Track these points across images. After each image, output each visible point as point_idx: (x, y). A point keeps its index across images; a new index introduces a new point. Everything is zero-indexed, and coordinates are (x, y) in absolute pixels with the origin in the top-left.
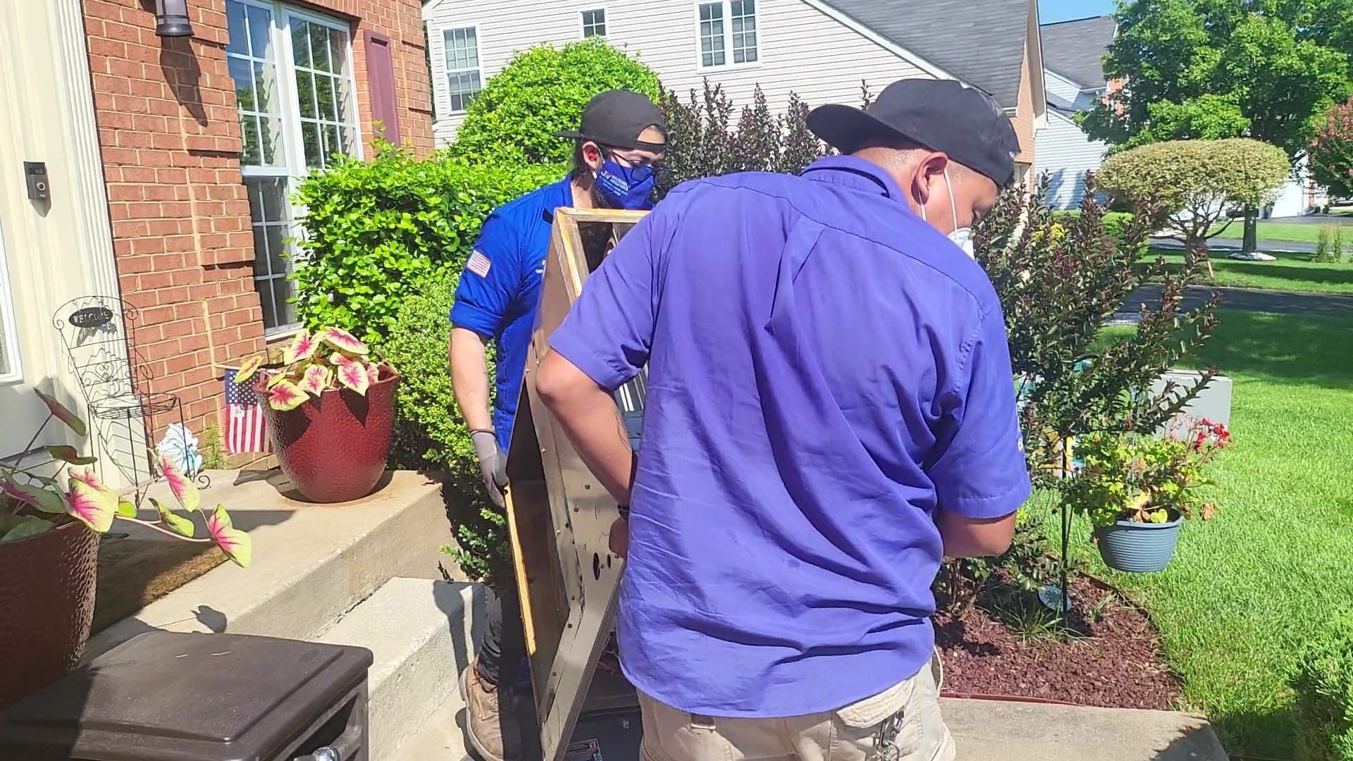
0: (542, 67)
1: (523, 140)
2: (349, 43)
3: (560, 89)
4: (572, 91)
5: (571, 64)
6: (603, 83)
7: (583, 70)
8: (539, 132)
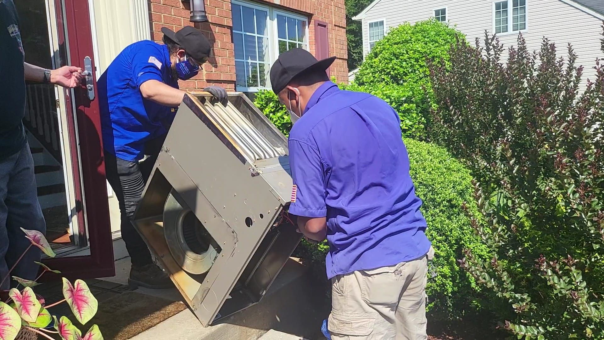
0: (403, 34)
1: (390, 72)
2: (307, 27)
3: (411, 45)
4: (417, 46)
5: (418, 32)
6: (434, 41)
7: (424, 35)
8: (399, 67)
